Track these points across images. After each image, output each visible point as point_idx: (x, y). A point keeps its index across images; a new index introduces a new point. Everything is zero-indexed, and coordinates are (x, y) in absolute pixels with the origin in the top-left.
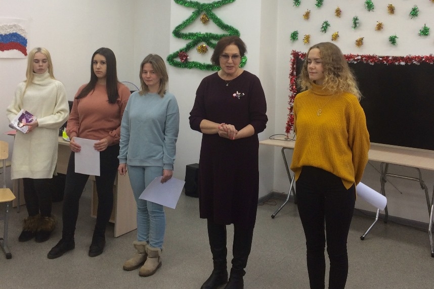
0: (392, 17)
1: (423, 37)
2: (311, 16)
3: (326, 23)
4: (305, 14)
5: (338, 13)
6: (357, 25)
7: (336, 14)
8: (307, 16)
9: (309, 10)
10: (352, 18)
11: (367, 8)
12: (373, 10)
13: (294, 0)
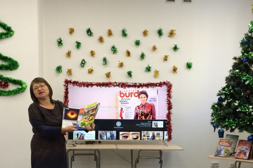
0: (129, 58)
1: (148, 72)
3: (84, 60)
9: (70, 50)
10: (102, 58)
11: (113, 52)
12: (117, 53)
13: (58, 42)
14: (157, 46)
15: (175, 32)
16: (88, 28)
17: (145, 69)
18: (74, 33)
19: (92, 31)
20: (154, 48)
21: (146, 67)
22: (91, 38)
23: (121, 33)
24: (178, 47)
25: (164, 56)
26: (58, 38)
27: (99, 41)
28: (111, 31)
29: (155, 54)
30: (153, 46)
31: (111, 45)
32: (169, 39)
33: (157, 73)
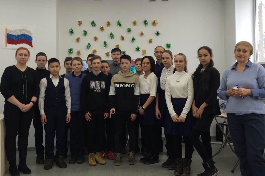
0: (123, 41)
1: (137, 51)
2: (80, 40)
3: (89, 44)
4: (77, 38)
5: (96, 39)
6: (107, 45)
7: (94, 39)
8: (78, 40)
9: (79, 37)
10: (103, 41)
11: (111, 37)
12: (114, 38)
13: (70, 31)
14: (143, 32)
15: (157, 22)
16: (92, 21)
17: (135, 49)
18: (82, 25)
19: (95, 23)
20: (142, 34)
21: (136, 48)
22: (94, 28)
23: (117, 24)
24: (159, 33)
25: (149, 39)
26: (70, 28)
27: (100, 30)
28: (109, 22)
29: (142, 38)
30: (141, 32)
31: (110, 32)
32: (152, 27)
33: (144, 51)
